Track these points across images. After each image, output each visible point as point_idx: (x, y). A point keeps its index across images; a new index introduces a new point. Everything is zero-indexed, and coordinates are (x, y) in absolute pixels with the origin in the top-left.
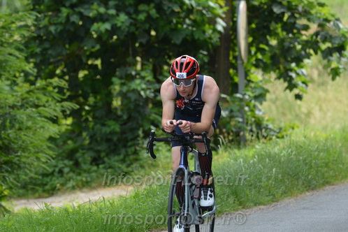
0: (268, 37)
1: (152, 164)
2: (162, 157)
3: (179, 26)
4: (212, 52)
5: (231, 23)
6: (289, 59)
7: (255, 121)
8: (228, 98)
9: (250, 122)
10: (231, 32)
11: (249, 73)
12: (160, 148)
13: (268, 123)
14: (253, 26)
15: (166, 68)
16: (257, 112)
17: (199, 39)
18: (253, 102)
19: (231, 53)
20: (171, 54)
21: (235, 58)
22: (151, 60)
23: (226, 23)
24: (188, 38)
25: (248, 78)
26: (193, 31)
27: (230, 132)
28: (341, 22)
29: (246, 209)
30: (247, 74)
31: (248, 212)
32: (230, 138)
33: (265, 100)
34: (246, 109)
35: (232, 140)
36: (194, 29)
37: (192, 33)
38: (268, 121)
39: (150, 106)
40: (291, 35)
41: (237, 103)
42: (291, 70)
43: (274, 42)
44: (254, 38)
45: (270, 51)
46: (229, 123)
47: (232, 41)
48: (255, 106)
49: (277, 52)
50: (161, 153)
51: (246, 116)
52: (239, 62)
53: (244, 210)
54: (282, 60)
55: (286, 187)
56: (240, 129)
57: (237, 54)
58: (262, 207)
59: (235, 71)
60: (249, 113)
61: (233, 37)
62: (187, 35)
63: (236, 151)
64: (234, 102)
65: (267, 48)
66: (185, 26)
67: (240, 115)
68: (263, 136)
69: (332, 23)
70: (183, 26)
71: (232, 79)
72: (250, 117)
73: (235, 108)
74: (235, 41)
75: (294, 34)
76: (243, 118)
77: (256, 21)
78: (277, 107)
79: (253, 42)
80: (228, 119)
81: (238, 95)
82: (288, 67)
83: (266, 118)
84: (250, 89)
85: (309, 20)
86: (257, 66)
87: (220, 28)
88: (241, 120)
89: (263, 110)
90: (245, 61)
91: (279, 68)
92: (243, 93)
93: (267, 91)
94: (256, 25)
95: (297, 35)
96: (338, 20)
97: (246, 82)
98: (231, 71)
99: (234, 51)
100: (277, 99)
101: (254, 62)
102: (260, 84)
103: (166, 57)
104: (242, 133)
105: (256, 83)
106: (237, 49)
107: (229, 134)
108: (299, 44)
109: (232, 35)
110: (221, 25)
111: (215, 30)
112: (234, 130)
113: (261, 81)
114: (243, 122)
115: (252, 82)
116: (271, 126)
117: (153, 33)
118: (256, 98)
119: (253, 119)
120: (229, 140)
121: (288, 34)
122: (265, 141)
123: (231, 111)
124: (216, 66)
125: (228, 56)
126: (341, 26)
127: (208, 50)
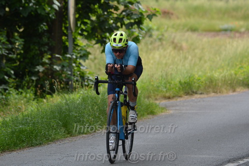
0: (90, 14)
1: (5, 103)
2: (12, 98)
3: (27, 5)
4: (50, 23)
5: (64, 4)
6: (104, 30)
7: (80, 74)
8: (61, 57)
9: (76, 75)
10: (63, 10)
11: (76, 40)
12: (11, 92)
13: (89, 76)
14: (80, 6)
15: (16, 34)
16: (82, 67)
17: (40, 14)
18: (78, 60)
19: (63, 25)
20: (20, 24)
21: (66, 28)
22: (5, 28)
23: (60, 3)
24: (33, 13)
25: (76, 43)
26: (36, 9)
27: (62, 81)
28: (141, 4)
29: (73, 137)
30: (74, 40)
31: (74, 139)
32: (62, 86)
33: (88, 59)
34: (74, 65)
35: (63, 88)
36: (37, 7)
37: (36, 10)
38: (89, 74)
39: (4, 61)
40: (106, 13)
41: (67, 61)
42: (106, 38)
43: (94, 18)
44: (80, 15)
45: (91, 24)
46: (61, 75)
47: (64, 16)
48: (80, 63)
49: (96, 25)
50: (11, 95)
51: (73, 70)
52: (69, 31)
53: (71, 137)
54: (99, 31)
55: (102, 121)
56: (69, 79)
57: (68, 25)
58: (84, 135)
59: (66, 38)
60: (76, 68)
61: (65, 13)
62: (32, 11)
63: (66, 95)
64: (65, 60)
65: (89, 22)
66: (31, 5)
67: (69, 69)
68: (86, 85)
69: (134, 5)
70: (29, 4)
71: (64, 43)
72: (76, 71)
73: (66, 64)
74: (66, 17)
75: (108, 12)
76: (71, 71)
77: (82, 3)
78: (95, 65)
79: (79, 17)
80: (60, 72)
81: (68, 56)
82: (103, 36)
83: (88, 72)
84: (76, 51)
85: (119, 3)
86: (81, 35)
87: (56, 7)
88: (69, 73)
89: (86, 67)
90: (74, 31)
91: (97, 37)
92: (72, 54)
93: (89, 53)
94: (82, 5)
95: (110, 13)
96: (138, 3)
97: (73, 45)
98: (64, 38)
99: (66, 23)
100: (95, 58)
101: (80, 32)
102: (85, 48)
103: (17, 27)
104: (70, 83)
105: (82, 47)
106: (67, 22)
107: (61, 83)
108: (112, 19)
109: (64, 12)
110: (57, 5)
111: (52, 8)
112: (64, 80)
113: (85, 46)
114: (71, 75)
115: (79, 46)
116: (91, 78)
117: (7, 9)
118: (81, 57)
119: (78, 73)
120: (61, 87)
121: (104, 12)
122: (87, 88)
123: (63, 67)
124: (53, 34)
125: (61, 27)
126: (140, 7)
127: (47, 22)
